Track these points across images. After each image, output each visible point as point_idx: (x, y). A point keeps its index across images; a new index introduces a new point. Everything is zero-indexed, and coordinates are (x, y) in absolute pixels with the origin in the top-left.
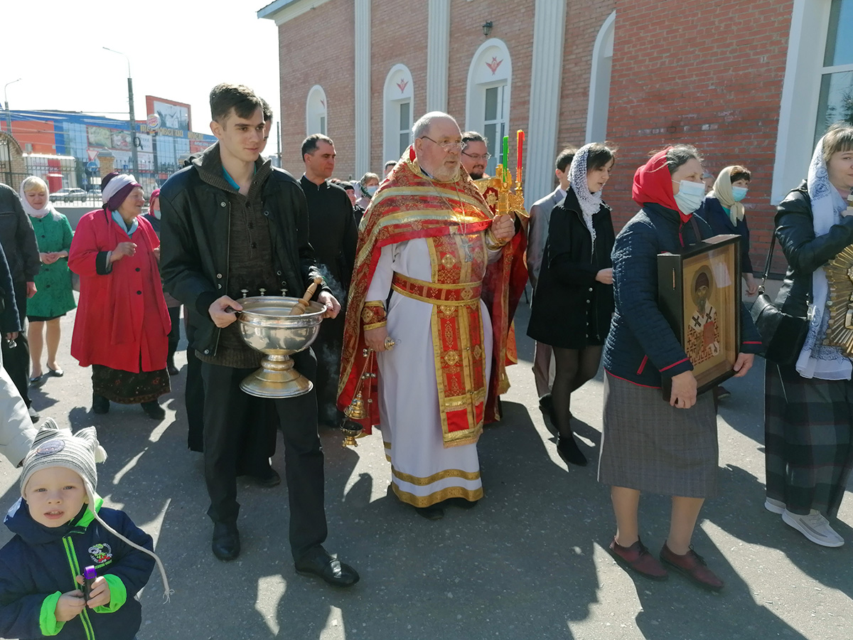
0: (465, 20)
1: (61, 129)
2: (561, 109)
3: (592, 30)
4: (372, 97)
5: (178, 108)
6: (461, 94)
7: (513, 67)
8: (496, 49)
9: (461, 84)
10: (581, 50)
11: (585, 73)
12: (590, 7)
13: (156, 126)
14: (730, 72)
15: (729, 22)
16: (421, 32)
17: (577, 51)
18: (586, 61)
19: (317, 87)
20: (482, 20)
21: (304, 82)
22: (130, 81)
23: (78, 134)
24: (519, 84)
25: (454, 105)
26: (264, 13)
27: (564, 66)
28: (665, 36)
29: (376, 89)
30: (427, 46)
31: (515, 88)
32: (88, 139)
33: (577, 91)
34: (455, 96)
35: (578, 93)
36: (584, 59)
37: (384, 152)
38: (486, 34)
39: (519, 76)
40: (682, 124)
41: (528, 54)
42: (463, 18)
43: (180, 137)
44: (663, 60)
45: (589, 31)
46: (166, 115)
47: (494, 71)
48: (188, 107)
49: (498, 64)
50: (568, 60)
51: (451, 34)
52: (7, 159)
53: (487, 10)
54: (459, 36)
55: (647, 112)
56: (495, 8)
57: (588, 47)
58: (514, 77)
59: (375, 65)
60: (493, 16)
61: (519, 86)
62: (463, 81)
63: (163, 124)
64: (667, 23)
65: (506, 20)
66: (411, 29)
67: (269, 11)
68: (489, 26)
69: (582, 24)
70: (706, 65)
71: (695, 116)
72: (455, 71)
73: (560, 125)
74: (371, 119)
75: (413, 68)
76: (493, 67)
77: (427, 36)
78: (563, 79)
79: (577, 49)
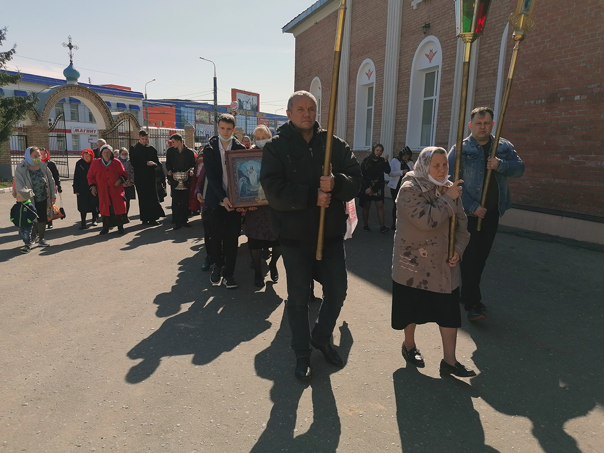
0: (411, 23)
1: (180, 112)
2: (476, 87)
3: (501, 24)
4: (349, 84)
5: (251, 97)
6: (407, 78)
7: (443, 57)
8: (432, 43)
9: (407, 71)
10: (492, 40)
11: (495, 58)
12: (500, 6)
13: (236, 108)
14: (599, 51)
15: (598, 10)
16: (382, 35)
17: (490, 41)
18: (496, 49)
19: (317, 78)
20: (423, 22)
21: (309, 75)
22: (215, 79)
23: (189, 115)
24: (447, 69)
25: (401, 86)
26: (287, 29)
27: (479, 53)
28: (547, 25)
29: (352, 79)
30: (385, 45)
31: (444, 71)
32: (195, 118)
33: (489, 72)
34: (402, 80)
35: (490, 74)
36: (494, 47)
37: (355, 122)
38: (425, 33)
39: (447, 63)
40: (559, 95)
41: (454, 46)
42: (410, 22)
43: (251, 116)
44: (545, 44)
45: (499, 25)
46: (243, 102)
47: (430, 60)
48: (258, 95)
49: (434, 55)
50: (483, 49)
51: (402, 35)
52: (128, 130)
53: (427, 15)
54: (407, 36)
55: (532, 87)
56: (433, 12)
57: (498, 37)
58: (444, 63)
59: (352, 60)
60: (431, 19)
61: (447, 70)
62: (409, 69)
63: (241, 107)
64: (548, 14)
65: (440, 21)
66: (376, 33)
67: (289, 27)
68: (427, 26)
69: (494, 20)
70: (578, 47)
71: (569, 88)
72: (404, 61)
73: (475, 99)
74: (348, 99)
75: (376, 61)
76: (430, 57)
77: (386, 37)
78: (479, 63)
79: (490, 39)
